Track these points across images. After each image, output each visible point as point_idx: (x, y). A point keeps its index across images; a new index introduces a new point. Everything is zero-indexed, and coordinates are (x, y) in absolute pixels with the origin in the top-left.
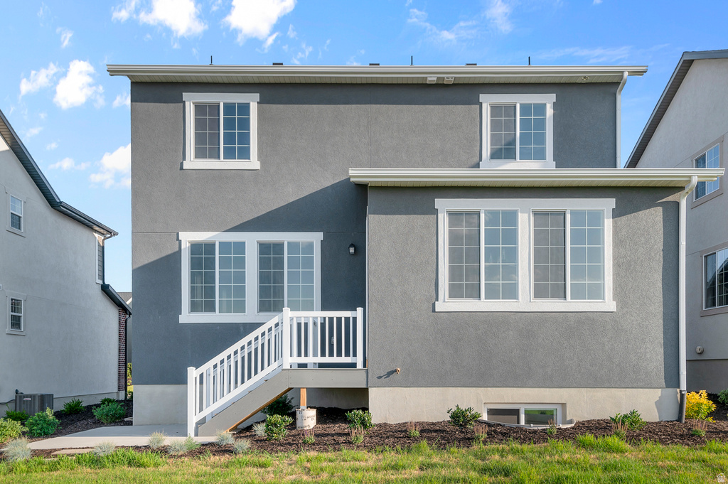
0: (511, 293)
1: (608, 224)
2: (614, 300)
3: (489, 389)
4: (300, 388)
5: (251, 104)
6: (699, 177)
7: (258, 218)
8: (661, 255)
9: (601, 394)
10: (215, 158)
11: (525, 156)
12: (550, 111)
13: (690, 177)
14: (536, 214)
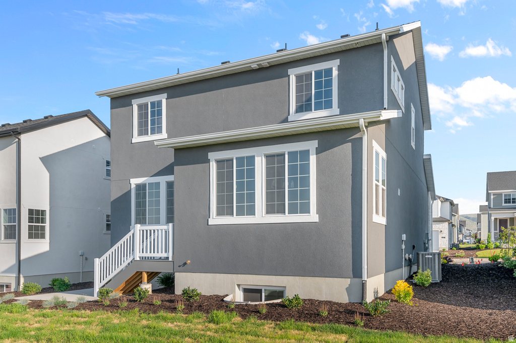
0: (251, 211)
1: (313, 159)
2: (317, 214)
3: (239, 275)
4: (142, 272)
5: (163, 100)
6: (364, 119)
8: (351, 179)
9: (309, 280)
10: (146, 135)
11: (318, 107)
12: (335, 73)
13: (359, 119)
14: (267, 156)
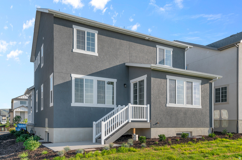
1: (200, 86)
2: (201, 106)
3: (177, 128)
4: (133, 128)
5: (96, 34)
7: (97, 72)
9: (199, 129)
10: (83, 50)
12: (172, 53)
13: (216, 77)
